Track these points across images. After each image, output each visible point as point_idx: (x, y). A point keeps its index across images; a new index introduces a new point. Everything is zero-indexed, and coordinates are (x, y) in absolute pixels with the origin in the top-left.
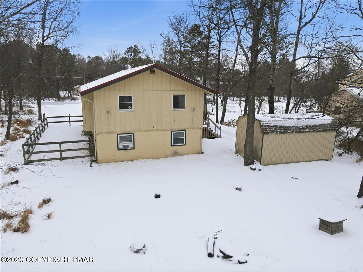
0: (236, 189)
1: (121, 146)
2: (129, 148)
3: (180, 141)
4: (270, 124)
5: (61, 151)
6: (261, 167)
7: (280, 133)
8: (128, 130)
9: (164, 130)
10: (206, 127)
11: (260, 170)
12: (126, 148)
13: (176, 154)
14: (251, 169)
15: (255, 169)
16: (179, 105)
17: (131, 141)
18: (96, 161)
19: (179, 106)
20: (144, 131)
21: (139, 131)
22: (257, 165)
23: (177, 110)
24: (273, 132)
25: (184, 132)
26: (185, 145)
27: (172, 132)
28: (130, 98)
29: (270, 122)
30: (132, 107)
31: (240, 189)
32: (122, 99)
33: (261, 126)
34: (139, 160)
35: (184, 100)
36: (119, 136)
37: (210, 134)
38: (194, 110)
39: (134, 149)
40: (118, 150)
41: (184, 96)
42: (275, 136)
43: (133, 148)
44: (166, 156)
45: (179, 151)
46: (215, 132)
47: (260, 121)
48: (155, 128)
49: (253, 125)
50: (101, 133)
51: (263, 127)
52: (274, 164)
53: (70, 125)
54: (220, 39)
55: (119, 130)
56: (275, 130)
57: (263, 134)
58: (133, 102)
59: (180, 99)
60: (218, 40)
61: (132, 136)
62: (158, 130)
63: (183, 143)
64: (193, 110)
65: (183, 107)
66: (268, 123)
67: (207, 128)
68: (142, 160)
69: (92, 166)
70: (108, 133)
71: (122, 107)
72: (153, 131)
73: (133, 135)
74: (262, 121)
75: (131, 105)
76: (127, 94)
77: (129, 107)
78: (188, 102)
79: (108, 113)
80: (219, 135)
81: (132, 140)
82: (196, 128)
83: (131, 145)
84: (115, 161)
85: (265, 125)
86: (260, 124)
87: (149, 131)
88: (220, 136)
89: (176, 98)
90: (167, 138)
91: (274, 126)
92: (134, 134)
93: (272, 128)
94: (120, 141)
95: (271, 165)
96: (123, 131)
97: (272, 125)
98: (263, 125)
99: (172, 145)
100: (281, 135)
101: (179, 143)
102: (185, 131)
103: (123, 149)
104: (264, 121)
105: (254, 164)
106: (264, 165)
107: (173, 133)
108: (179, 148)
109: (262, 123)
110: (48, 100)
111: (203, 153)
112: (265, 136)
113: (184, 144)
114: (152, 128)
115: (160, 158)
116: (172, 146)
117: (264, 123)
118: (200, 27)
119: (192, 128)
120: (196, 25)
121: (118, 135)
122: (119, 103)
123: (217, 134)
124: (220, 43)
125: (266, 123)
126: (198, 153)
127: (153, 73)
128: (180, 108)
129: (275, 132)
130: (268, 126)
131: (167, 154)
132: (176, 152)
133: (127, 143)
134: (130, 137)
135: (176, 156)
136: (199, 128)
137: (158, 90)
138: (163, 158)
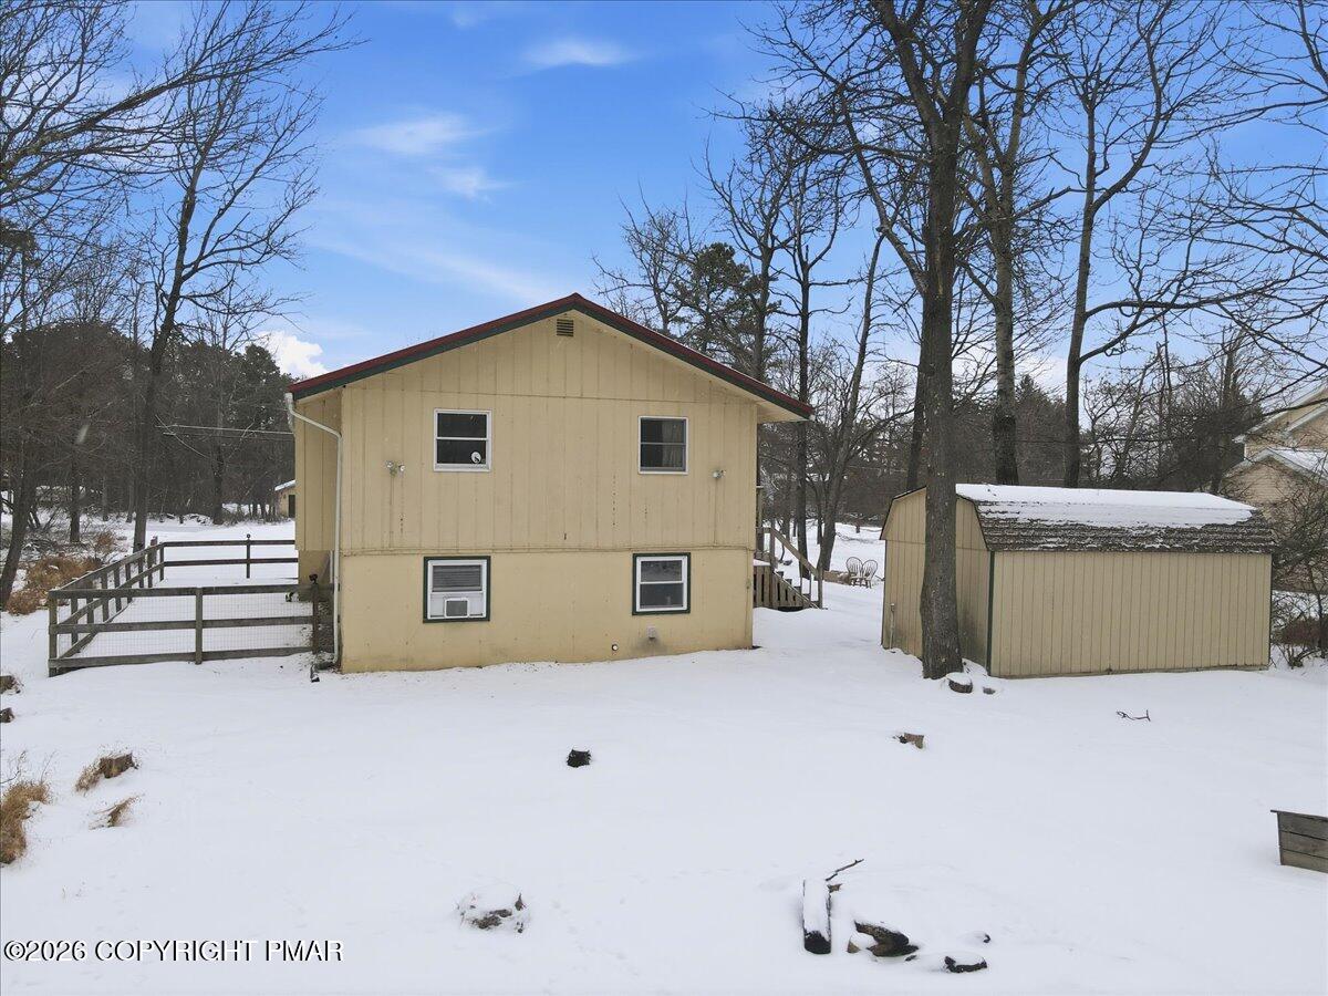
0: (903, 740)
1: (438, 605)
2: (468, 615)
3: (669, 598)
4: (1017, 516)
5: (199, 624)
6: (992, 683)
7: (1056, 549)
8: (467, 544)
9: (607, 550)
10: (764, 567)
11: (989, 691)
12: (457, 613)
13: (652, 646)
14: (955, 686)
15: (967, 689)
16: (665, 452)
17: (476, 585)
18: (335, 666)
19: (664, 460)
20: (529, 550)
21: (511, 550)
22: (973, 674)
23: (654, 474)
24: (1030, 545)
25: (684, 560)
26: (688, 611)
27: (635, 556)
28: (477, 424)
29: (1016, 508)
30: (483, 456)
31: (918, 741)
32: (448, 423)
33: (981, 520)
34: (504, 667)
35: (683, 439)
36: (430, 564)
37: (783, 592)
38: (717, 479)
39: (487, 619)
40: (426, 620)
41: (683, 422)
42: (1040, 558)
43: (485, 615)
44: (613, 654)
45: (662, 637)
46: (800, 588)
47: (974, 504)
48: (571, 542)
49: (950, 514)
50: (365, 552)
51: (988, 523)
52: (1041, 675)
53: (248, 577)
54: (806, 276)
55: (431, 544)
56: (1039, 537)
57: (993, 549)
58: (489, 437)
59: (666, 432)
60: (799, 280)
61: (479, 567)
62: (581, 549)
63: (680, 603)
64: (715, 475)
65: (679, 464)
66: (1008, 508)
67: (767, 571)
68: (520, 666)
69: (318, 680)
70: (389, 551)
71: (448, 454)
72: (564, 550)
73: (484, 563)
74: (985, 503)
75: (481, 448)
76: (467, 408)
77: (476, 455)
78: (696, 446)
79: (393, 472)
80: (814, 598)
81: (480, 584)
82: (728, 547)
83: (475, 603)
84: (410, 666)
85: (995, 516)
86: (978, 513)
87: (547, 550)
88: (819, 604)
89: (651, 429)
90: (618, 580)
91: (1032, 521)
92: (488, 559)
93: (1024, 529)
94: (434, 586)
96: (448, 544)
97: (1023, 518)
98: (991, 516)
99: (638, 609)
100: (1060, 557)
101: (664, 604)
102: (688, 555)
103: (445, 617)
104: (992, 504)
105: (962, 671)
106: (1006, 677)
107: (639, 561)
108: (661, 624)
109: (982, 508)
110: (177, 519)
111: (755, 648)
112: (998, 558)
113: (685, 607)
114: (560, 540)
115: (589, 660)
116: (635, 613)
117: (993, 508)
118: (732, 252)
119: (715, 547)
120: (719, 248)
121: (426, 560)
122: (436, 437)
123: (809, 596)
124: (806, 287)
125: (1000, 509)
126: (739, 648)
127: (566, 329)
128: (667, 465)
129: (1037, 544)
130: (1007, 519)
131: (615, 648)
132: (651, 639)
133: (462, 596)
134: (474, 570)
135: (652, 656)
136: (739, 548)
137: (584, 396)
138: (601, 660)
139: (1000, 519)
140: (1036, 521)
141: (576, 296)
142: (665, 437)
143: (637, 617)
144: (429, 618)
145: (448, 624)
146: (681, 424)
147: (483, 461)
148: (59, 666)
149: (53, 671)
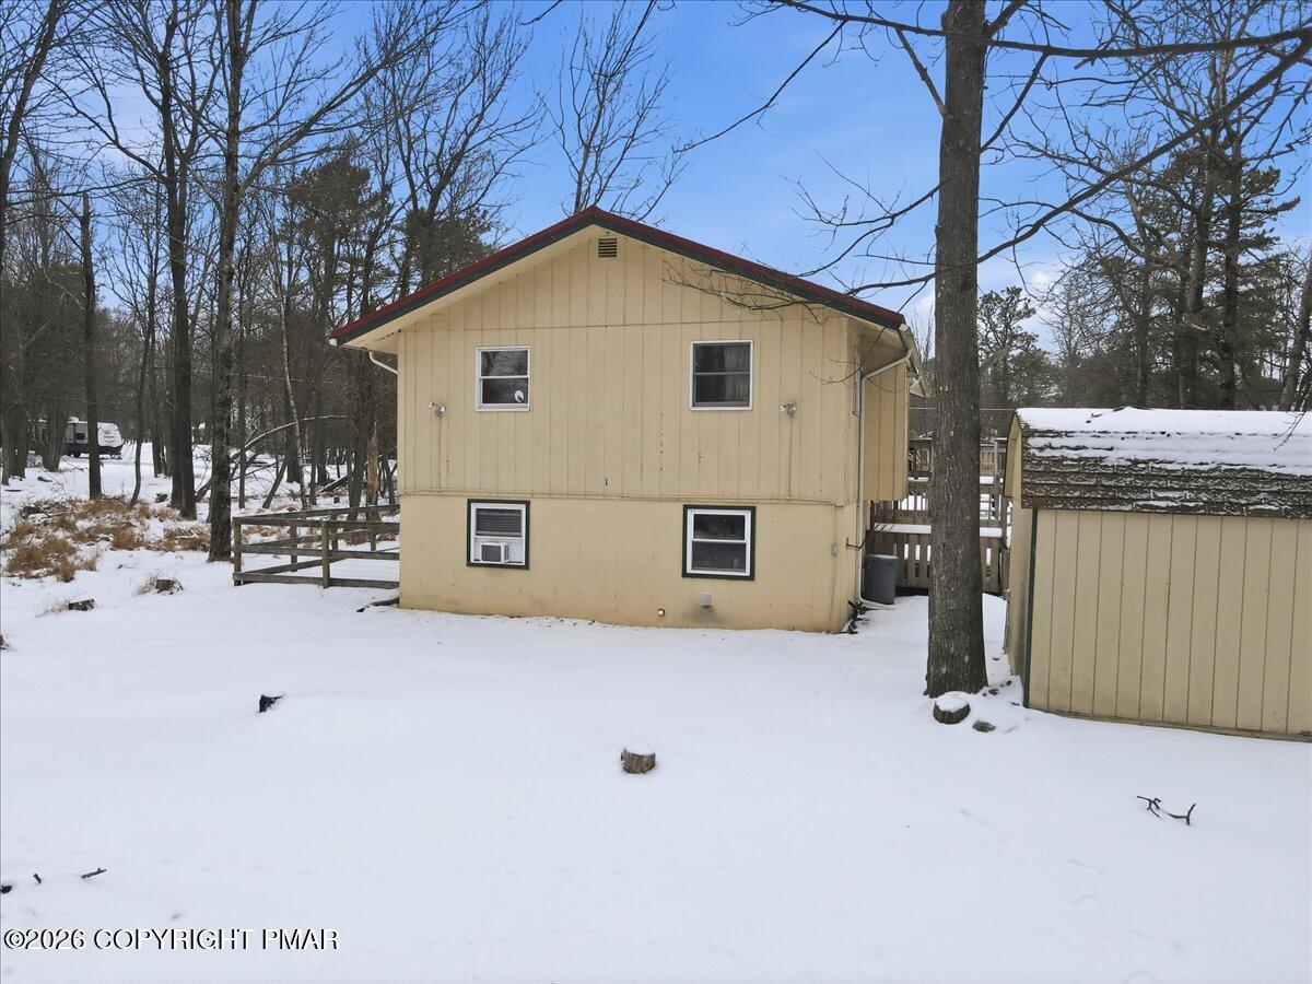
1: (476, 554)
2: (503, 561)
3: (736, 561)
7: (1171, 511)
8: (507, 488)
9: (653, 500)
11: (982, 727)
13: (705, 615)
14: (940, 712)
15: (955, 718)
19: (728, 393)
20: (568, 496)
21: (550, 495)
23: (712, 411)
24: (1114, 501)
25: (748, 515)
26: (751, 577)
27: (686, 508)
29: (1106, 442)
30: (526, 394)
32: (491, 361)
33: (1027, 459)
35: (746, 367)
36: (474, 507)
39: (526, 567)
40: (469, 564)
41: (748, 345)
42: (1137, 526)
43: (524, 564)
44: (662, 619)
45: (719, 605)
48: (613, 489)
50: (415, 493)
51: (1039, 464)
55: (474, 485)
56: (1141, 489)
57: (1034, 503)
58: (529, 375)
59: (728, 358)
61: (520, 511)
62: (625, 498)
63: (743, 568)
64: (783, 410)
65: (742, 398)
66: (1090, 442)
70: (440, 492)
71: (492, 393)
72: (605, 497)
73: (523, 508)
74: (1043, 434)
75: (523, 385)
76: (507, 344)
77: (519, 394)
78: (762, 377)
79: (439, 414)
81: (518, 530)
82: (805, 502)
83: (513, 549)
85: (1057, 453)
86: (1026, 449)
87: (587, 496)
89: (706, 356)
90: (669, 536)
91: (1136, 462)
92: (527, 504)
93: (1113, 476)
94: (478, 529)
95: (1116, 719)
96: (491, 488)
97: (1112, 458)
98: (1048, 453)
99: (689, 571)
100: (1185, 526)
101: (731, 567)
102: (753, 510)
103: (482, 562)
104: (1058, 434)
105: (973, 692)
106: (1060, 712)
107: (691, 514)
108: (717, 591)
109: (1035, 442)
113: (747, 573)
114: (600, 488)
115: (632, 623)
116: (685, 574)
117: (1056, 442)
119: (788, 500)
121: (470, 502)
122: (480, 377)
125: (1072, 442)
126: (818, 630)
127: (607, 249)
129: (1131, 501)
130: (1080, 459)
131: (661, 613)
132: (706, 607)
133: (501, 542)
134: (513, 515)
135: (707, 627)
136: (821, 503)
137: (627, 323)
138: (646, 625)
139: (1065, 459)
140: (1146, 462)
141: (595, 209)
142: (727, 366)
143: (688, 581)
144: (472, 561)
145: (490, 569)
146: (744, 349)
147: (525, 401)
148: (242, 579)
149: (238, 583)
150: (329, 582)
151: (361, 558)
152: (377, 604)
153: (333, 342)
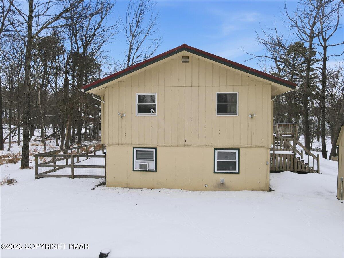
1: (137, 166)
2: (147, 169)
3: (231, 167)
8: (148, 143)
9: (203, 147)
10: (290, 155)
12: (143, 169)
13: (222, 186)
17: (152, 159)
18: (104, 184)
19: (228, 110)
20: (171, 146)
21: (165, 145)
23: (223, 116)
25: (237, 152)
26: (238, 173)
27: (215, 149)
28: (153, 99)
30: (155, 110)
32: (141, 99)
35: (236, 101)
36: (135, 150)
37: (299, 166)
38: (252, 117)
39: (156, 171)
40: (134, 170)
41: (236, 94)
44: (206, 188)
45: (227, 183)
46: (308, 164)
48: (188, 143)
50: (112, 145)
54: (325, 44)
55: (136, 144)
58: (156, 103)
59: (229, 98)
61: (153, 151)
62: (192, 146)
63: (235, 169)
65: (234, 112)
67: (292, 156)
68: (166, 190)
69: (94, 189)
70: (122, 145)
71: (142, 110)
72: (185, 146)
73: (154, 150)
75: (154, 107)
76: (148, 92)
77: (152, 110)
78: (241, 105)
79: (122, 117)
81: (153, 158)
82: (257, 147)
83: (151, 165)
84: (129, 187)
87: (178, 146)
88: (318, 171)
89: (221, 97)
92: (156, 149)
94: (137, 158)
96: (141, 143)
101: (229, 169)
102: (239, 150)
103: (139, 170)
107: (216, 151)
108: (227, 178)
111: (271, 190)
113: (237, 171)
115: (195, 190)
116: (215, 172)
119: (251, 146)
121: (134, 148)
122: (137, 104)
123: (313, 167)
124: (325, 48)
127: (185, 60)
128: (230, 112)
131: (206, 186)
132: (222, 183)
133: (146, 162)
134: (151, 152)
135: (222, 190)
136: (263, 147)
137: (193, 85)
138: (201, 190)
141: (184, 45)
142: (228, 100)
143: (216, 174)
144: (135, 169)
145: (142, 172)
146: (235, 95)
147: (154, 112)
148: (38, 176)
149: (37, 178)
150: (74, 176)
151: (87, 168)
152: (98, 186)
153: (83, 91)
